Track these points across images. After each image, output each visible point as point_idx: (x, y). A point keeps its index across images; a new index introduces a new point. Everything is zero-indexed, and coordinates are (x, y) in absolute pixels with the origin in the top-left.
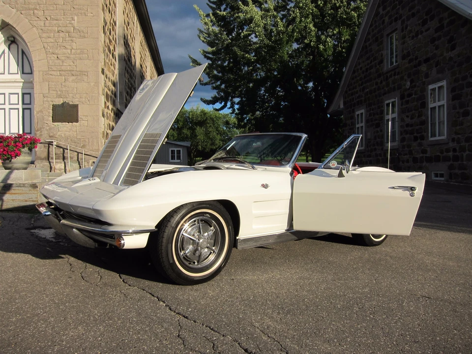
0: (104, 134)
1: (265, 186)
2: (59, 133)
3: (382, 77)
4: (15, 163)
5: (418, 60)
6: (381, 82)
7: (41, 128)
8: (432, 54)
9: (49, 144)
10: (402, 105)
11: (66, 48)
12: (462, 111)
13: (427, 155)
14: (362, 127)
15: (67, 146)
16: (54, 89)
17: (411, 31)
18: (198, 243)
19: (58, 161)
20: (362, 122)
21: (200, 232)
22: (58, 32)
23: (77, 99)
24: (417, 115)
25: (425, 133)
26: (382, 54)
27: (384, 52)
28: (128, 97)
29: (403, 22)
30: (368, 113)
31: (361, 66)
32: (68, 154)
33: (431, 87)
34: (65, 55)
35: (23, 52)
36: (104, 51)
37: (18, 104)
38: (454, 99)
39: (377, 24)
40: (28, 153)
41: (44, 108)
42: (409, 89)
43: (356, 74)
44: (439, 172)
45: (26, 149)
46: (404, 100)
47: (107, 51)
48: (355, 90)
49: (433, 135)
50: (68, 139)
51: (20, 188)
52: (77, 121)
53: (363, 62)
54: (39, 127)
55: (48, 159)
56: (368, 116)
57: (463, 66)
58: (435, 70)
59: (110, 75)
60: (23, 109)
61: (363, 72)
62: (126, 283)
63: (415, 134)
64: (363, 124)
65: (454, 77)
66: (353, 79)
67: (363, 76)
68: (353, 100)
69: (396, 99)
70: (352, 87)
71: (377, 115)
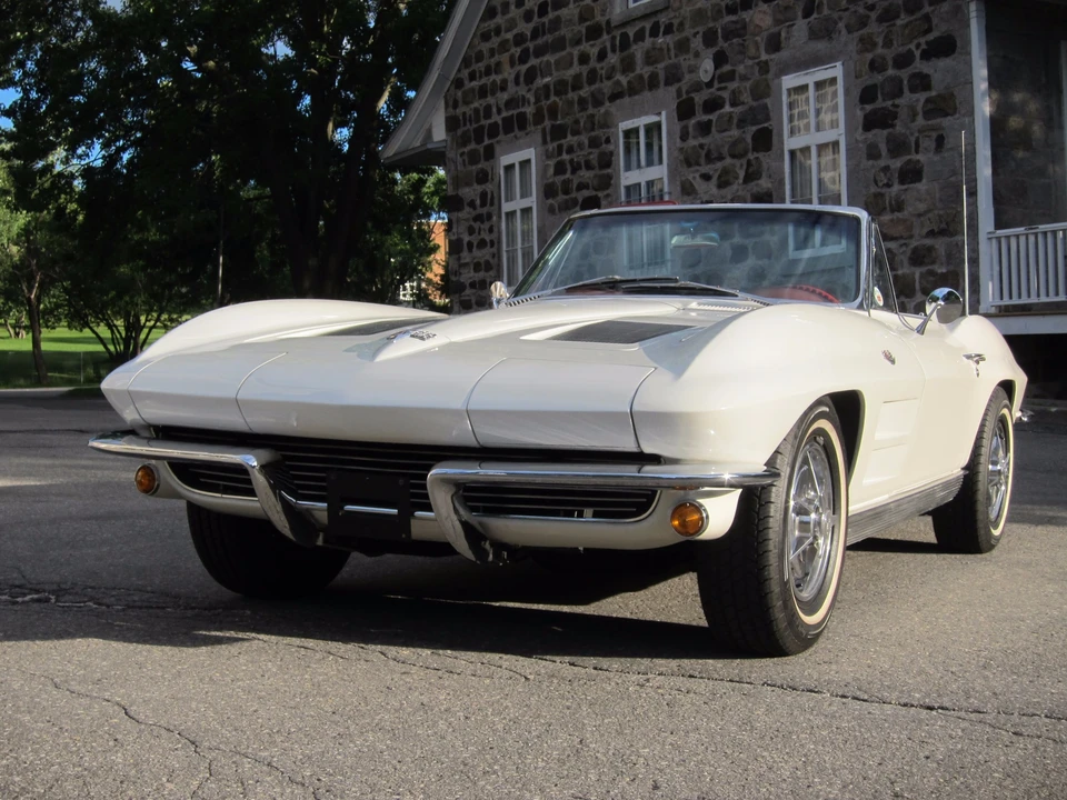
3: (605, 37)
6: (602, 56)
10: (684, 137)
12: (897, 164)
14: (526, 211)
20: (525, 193)
24: (742, 174)
25: (773, 234)
30: (552, 163)
33: (789, 81)
38: (870, 123)
42: (709, 85)
43: (499, 20)
46: (693, 121)
48: (498, 78)
49: (803, 240)
56: (551, 171)
57: (899, 22)
58: (801, 27)
61: (528, 17)
63: (737, 238)
64: (532, 201)
65: (869, 56)
66: (485, 37)
67: (526, 28)
68: (488, 112)
69: (663, 118)
70: (481, 66)
71: (589, 166)
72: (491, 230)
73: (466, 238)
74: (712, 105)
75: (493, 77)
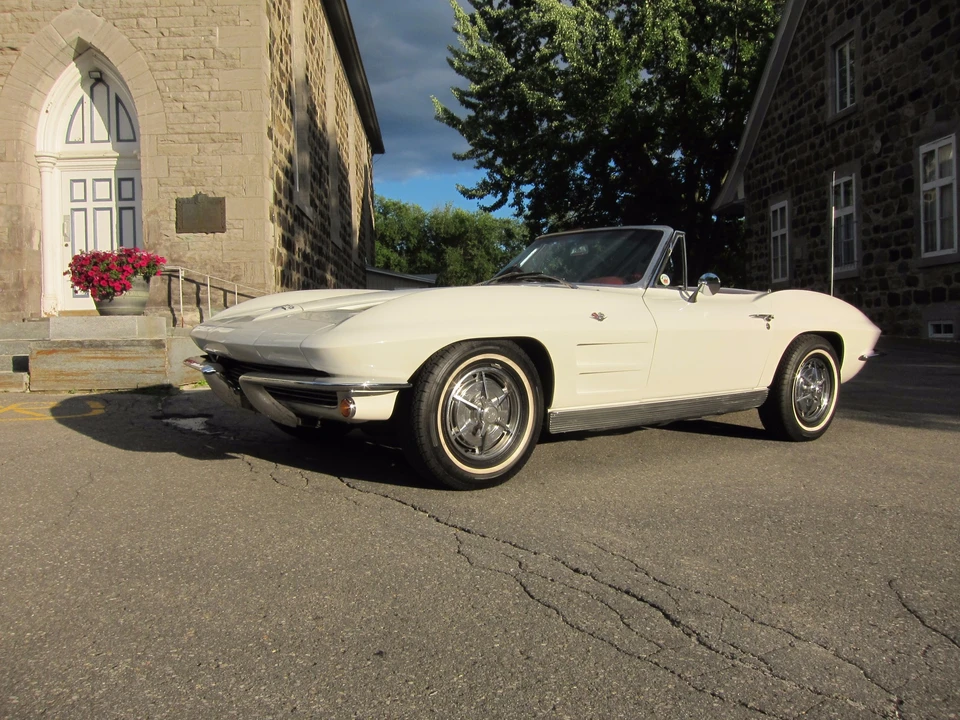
0: (273, 254)
1: (599, 317)
2: (189, 254)
3: (823, 132)
4: (120, 304)
5: (899, 94)
6: (822, 144)
7: (155, 245)
8: (925, 82)
9: (170, 276)
10: (865, 187)
11: (199, 89)
13: (918, 289)
14: (783, 236)
15: (205, 279)
16: (178, 168)
17: (881, 37)
18: (481, 415)
19: (190, 306)
20: (783, 226)
21: (483, 394)
22: (185, 58)
23: (222, 188)
24: (896, 208)
25: (913, 242)
26: (823, 85)
27: (828, 82)
28: (315, 185)
29: (865, 20)
30: (796, 208)
31: (779, 112)
32: (208, 293)
33: (924, 149)
34: (198, 103)
35: (118, 100)
36: (272, 93)
37: (111, 199)
39: (812, 24)
40: (144, 285)
41: (161, 205)
42: (879, 155)
43: (770, 128)
44: (943, 323)
45: (139, 277)
46: (869, 178)
47: (276, 93)
48: (769, 161)
49: (931, 247)
50: (206, 264)
51: (132, 348)
52: (223, 229)
53: (785, 103)
54: (151, 242)
55: (170, 304)
56: (796, 212)
58: (932, 114)
59: (282, 140)
60: (121, 210)
61: (784, 126)
62: (353, 488)
63: (893, 247)
64: (786, 231)
66: (763, 138)
67: (783, 131)
68: (765, 182)
69: (853, 177)
70: (761, 155)
71: (815, 209)
72: (766, 248)
73: (754, 252)
74: (881, 168)
75: (767, 161)
